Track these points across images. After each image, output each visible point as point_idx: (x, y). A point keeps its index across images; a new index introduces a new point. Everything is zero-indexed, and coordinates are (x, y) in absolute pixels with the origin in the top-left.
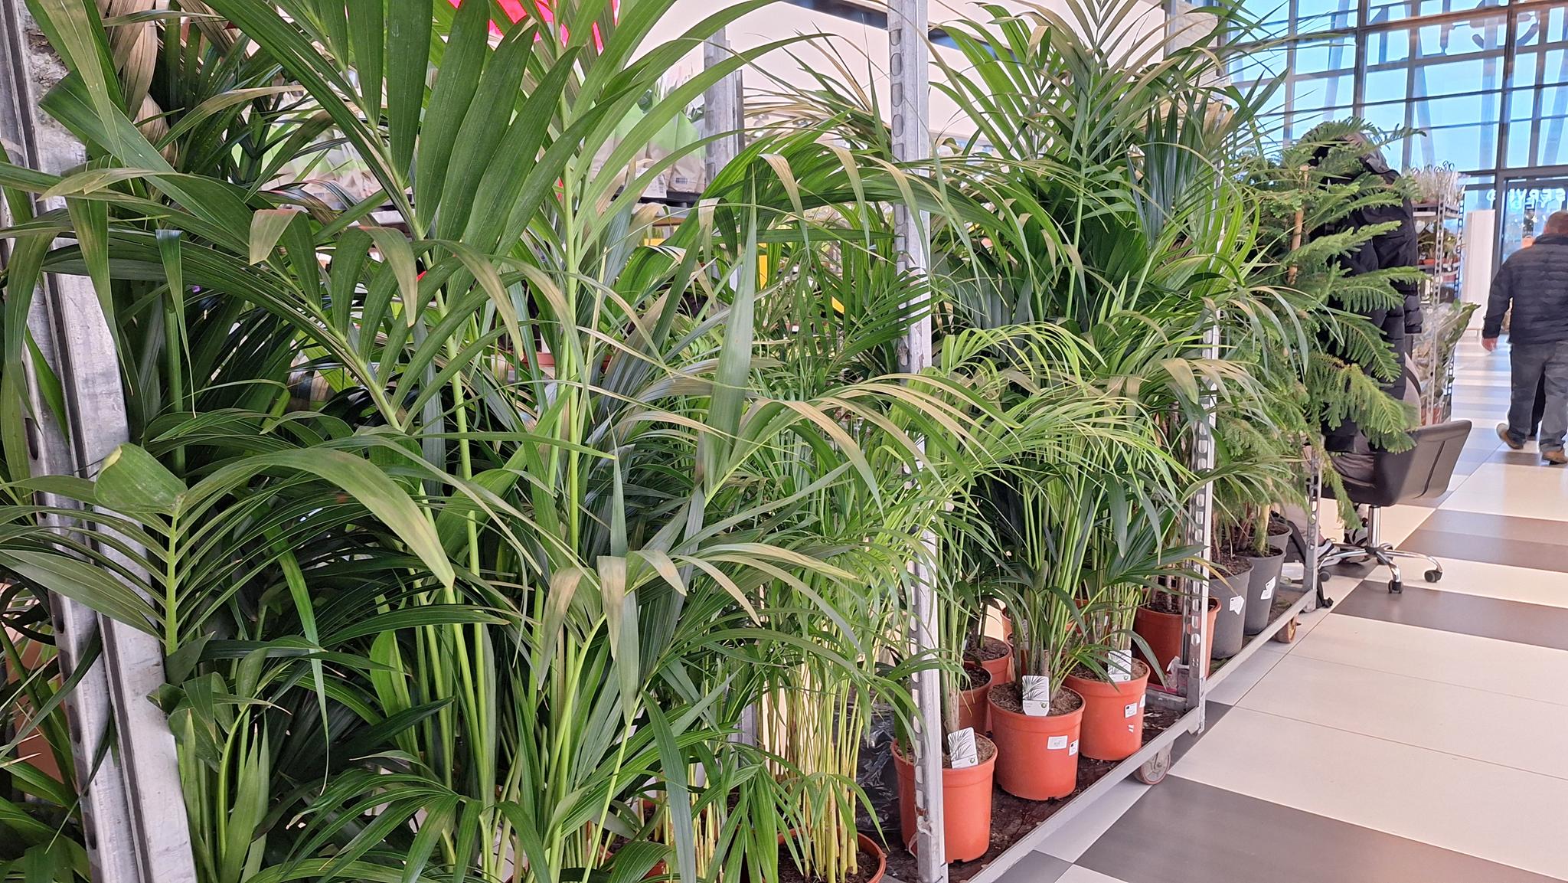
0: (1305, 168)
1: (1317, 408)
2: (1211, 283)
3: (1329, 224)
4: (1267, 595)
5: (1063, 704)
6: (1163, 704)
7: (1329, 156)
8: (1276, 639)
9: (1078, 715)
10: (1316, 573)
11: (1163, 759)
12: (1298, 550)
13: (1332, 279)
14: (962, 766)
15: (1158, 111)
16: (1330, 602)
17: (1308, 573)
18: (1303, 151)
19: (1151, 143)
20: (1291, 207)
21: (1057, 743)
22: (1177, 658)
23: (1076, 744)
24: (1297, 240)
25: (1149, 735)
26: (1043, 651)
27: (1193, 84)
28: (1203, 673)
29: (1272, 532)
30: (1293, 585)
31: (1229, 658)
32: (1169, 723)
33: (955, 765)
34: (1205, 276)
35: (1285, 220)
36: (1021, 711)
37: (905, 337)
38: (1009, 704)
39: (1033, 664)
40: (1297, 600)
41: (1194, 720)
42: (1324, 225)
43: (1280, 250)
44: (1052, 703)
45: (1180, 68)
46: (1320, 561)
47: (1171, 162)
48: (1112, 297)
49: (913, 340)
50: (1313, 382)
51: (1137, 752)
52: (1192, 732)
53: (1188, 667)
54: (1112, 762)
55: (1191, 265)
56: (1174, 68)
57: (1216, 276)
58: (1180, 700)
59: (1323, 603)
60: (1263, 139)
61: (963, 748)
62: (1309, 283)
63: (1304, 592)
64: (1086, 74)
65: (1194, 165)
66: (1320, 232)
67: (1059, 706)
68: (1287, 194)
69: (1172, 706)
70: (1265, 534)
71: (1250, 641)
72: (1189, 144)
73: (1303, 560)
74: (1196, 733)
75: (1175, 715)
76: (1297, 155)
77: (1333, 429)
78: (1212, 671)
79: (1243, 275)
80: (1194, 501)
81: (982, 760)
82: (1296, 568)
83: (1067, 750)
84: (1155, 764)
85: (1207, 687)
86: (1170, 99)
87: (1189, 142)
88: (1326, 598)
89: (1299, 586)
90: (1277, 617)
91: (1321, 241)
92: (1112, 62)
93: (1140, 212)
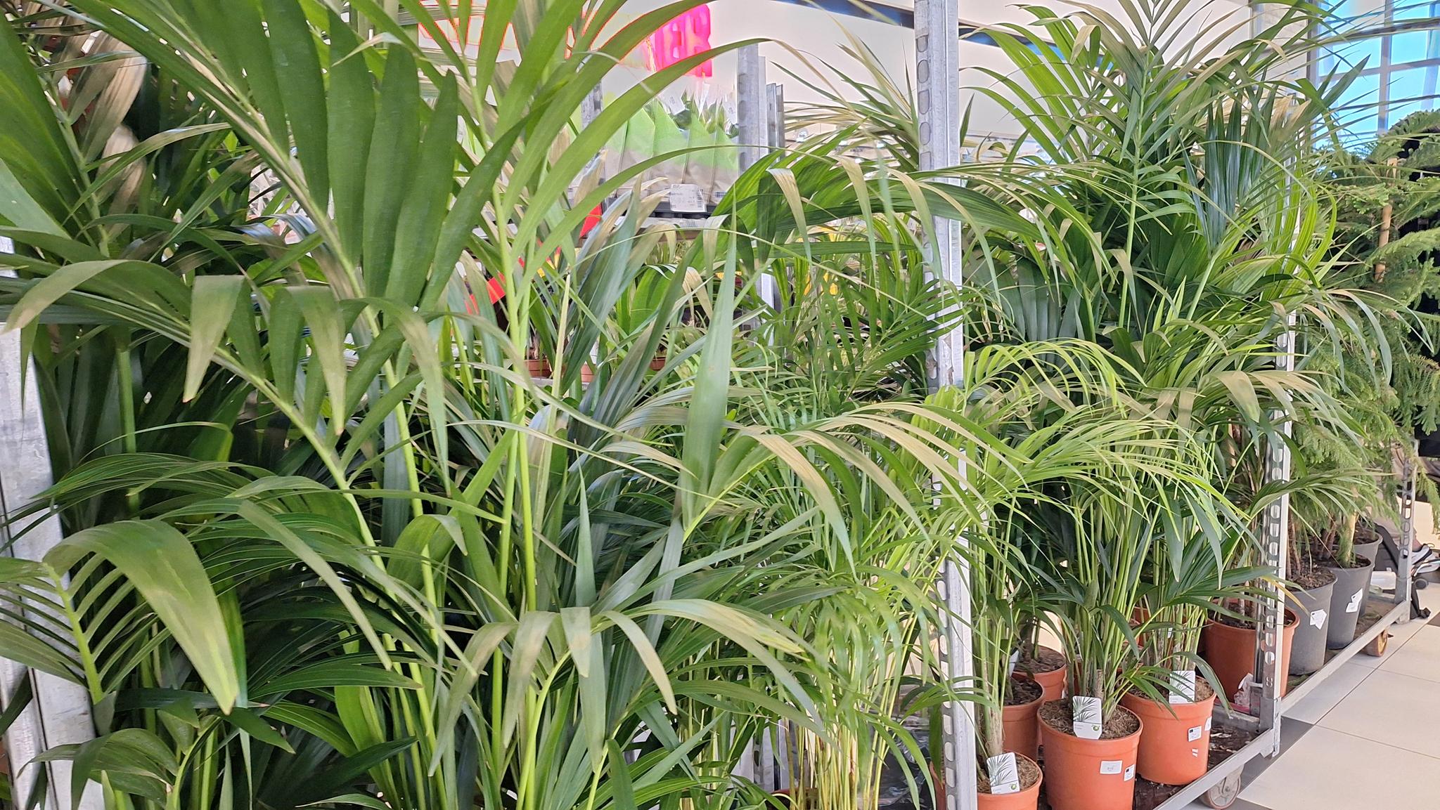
0: (1393, 161)
1: (1409, 412)
2: (1283, 286)
3: (1422, 217)
4: (1353, 607)
5: (1118, 726)
6: (1235, 724)
7: (1421, 148)
8: (1364, 652)
9: (1135, 739)
10: (1409, 582)
11: (1233, 783)
12: (1390, 557)
13: (1424, 277)
14: (1002, 792)
15: (1220, 109)
16: (1426, 613)
17: (1400, 582)
18: (1390, 144)
19: (1212, 141)
20: (1377, 202)
21: (1110, 768)
22: (1250, 676)
23: (1132, 769)
24: (1385, 236)
25: (1216, 758)
26: (1096, 670)
27: (1259, 79)
28: (1277, 693)
29: (1360, 539)
30: (1384, 595)
31: (1310, 675)
32: (1239, 745)
33: (994, 790)
34: (1276, 277)
35: (1371, 216)
36: (1071, 732)
37: (933, 350)
38: (1060, 723)
39: (1086, 682)
40: (1388, 612)
41: (1267, 742)
42: (1416, 219)
43: (1365, 246)
44: (1106, 724)
45: (1243, 63)
46: (1416, 568)
47: (1233, 161)
48: (1167, 305)
49: (941, 353)
50: (1405, 384)
51: (1201, 777)
52: (1264, 755)
53: (1261, 685)
54: (1174, 786)
55: (1259, 267)
56: (1235, 62)
57: (1288, 277)
58: (1252, 719)
59: (1418, 613)
60: (1341, 132)
61: (1004, 773)
62: (1399, 281)
63: (1397, 603)
64: (1139, 73)
65: (1260, 163)
66: (1412, 226)
67: (1114, 729)
68: (1373, 189)
69: (1243, 726)
70: (1351, 544)
71: (1334, 655)
72: (1254, 141)
73: (1396, 567)
74: (1269, 757)
75: (1246, 736)
76: (1383, 148)
77: (1428, 433)
78: (1290, 689)
79: (1319, 277)
80: (1268, 512)
81: (1025, 786)
82: (1387, 578)
83: (1122, 775)
84: (1223, 788)
85: (1283, 706)
86: (1232, 95)
87: (1254, 140)
88: (1422, 608)
89: (1392, 596)
90: (1365, 630)
91: (1411, 238)
92: (1167, 58)
93: (1200, 213)
